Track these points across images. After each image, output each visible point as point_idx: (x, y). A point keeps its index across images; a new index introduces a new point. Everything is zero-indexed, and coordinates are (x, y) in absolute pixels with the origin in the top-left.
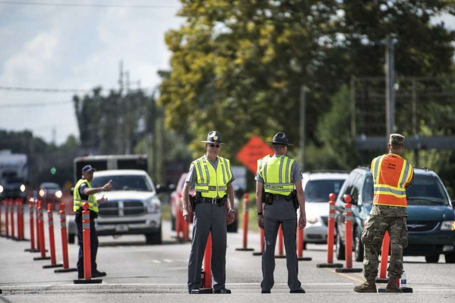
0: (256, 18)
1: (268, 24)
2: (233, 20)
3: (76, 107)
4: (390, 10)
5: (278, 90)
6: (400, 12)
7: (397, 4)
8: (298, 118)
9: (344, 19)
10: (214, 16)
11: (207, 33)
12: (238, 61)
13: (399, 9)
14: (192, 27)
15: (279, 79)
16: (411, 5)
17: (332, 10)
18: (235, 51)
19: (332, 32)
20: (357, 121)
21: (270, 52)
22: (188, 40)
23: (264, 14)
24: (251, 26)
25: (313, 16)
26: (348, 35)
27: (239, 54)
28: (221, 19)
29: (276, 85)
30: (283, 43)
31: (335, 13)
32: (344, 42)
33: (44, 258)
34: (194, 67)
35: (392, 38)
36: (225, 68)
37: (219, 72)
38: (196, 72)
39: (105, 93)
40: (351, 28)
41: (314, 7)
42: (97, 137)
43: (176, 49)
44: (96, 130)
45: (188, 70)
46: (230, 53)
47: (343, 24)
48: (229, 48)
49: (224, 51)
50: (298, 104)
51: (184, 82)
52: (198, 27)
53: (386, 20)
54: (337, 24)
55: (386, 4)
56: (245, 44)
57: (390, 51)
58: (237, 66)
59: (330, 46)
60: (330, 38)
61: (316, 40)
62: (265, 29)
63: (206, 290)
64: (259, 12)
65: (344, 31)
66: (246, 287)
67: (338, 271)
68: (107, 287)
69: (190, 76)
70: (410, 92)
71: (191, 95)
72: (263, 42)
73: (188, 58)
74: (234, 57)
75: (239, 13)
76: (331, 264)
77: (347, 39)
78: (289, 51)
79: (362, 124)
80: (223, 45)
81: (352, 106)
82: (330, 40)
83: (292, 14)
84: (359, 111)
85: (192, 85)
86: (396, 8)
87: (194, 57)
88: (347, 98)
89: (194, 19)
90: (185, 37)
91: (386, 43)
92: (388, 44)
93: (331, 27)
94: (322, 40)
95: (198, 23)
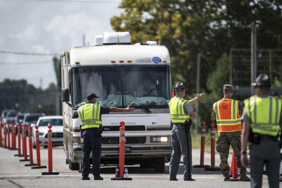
0: (169, 9)
1: (177, 13)
2: (155, 11)
3: (55, 64)
4: (256, 6)
5: (183, 56)
6: (262, 7)
7: (261, 2)
8: (195, 74)
9: (226, 11)
10: (142, 8)
11: (138, 19)
12: (158, 37)
13: (261, 5)
14: (128, 15)
15: (184, 49)
16: (269, 3)
17: (219, 5)
18: (156, 30)
19: (218, 19)
20: (233, 76)
21: (178, 31)
22: (125, 23)
23: (174, 7)
24: (166, 14)
25: (207, 9)
26: (228, 22)
27: (158, 33)
28: (147, 10)
29: (181, 53)
30: (187, 26)
31: (221, 7)
32: (226, 26)
33: (26, 160)
35: (256, 23)
40: (231, 17)
41: (207, 3)
43: (117, 29)
46: (152, 32)
47: (226, 14)
48: (152, 28)
49: (148, 30)
50: (195, 65)
52: (132, 15)
53: (253, 12)
54: (222, 14)
55: (253, 2)
56: (162, 26)
57: (254, 32)
58: (157, 40)
59: (217, 28)
60: (217, 23)
61: (208, 24)
62: (175, 17)
64: (172, 6)
65: (226, 18)
66: (147, 178)
70: (268, 59)
72: (173, 25)
74: (155, 34)
75: (158, 6)
77: (228, 24)
78: (191, 31)
79: (236, 79)
80: (148, 27)
81: (230, 67)
82: (217, 24)
83: (192, 8)
84: (234, 71)
86: (260, 4)
88: (227, 62)
89: (129, 10)
90: (124, 21)
91: (251, 27)
92: (252, 27)
93: (218, 16)
94: (212, 24)
95: (132, 12)
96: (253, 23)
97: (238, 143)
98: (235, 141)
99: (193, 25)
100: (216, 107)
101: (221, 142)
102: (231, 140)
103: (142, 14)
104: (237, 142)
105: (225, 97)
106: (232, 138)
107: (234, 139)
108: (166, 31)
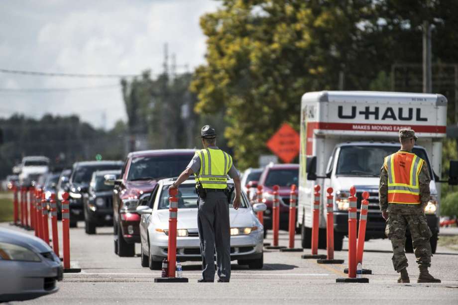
0: (294, 1)
1: (304, 8)
2: (270, 4)
3: (124, 90)
5: (315, 76)
9: (385, 3)
12: (275, 46)
14: (228, 11)
15: (315, 65)
18: (272, 35)
19: (372, 17)
21: (306, 36)
22: (224, 24)
24: (289, 9)
26: (389, 20)
27: (276, 38)
28: (258, 3)
29: (312, 71)
30: (320, 27)
32: (385, 26)
34: (229, 52)
35: (432, 23)
36: (260, 54)
37: (254, 57)
38: (231, 57)
39: (154, 77)
40: (392, 12)
42: (145, 122)
43: (211, 33)
44: (144, 115)
45: (222, 54)
46: (267, 37)
47: (385, 8)
48: (266, 32)
49: (261, 35)
51: (219, 67)
52: (234, 11)
54: (379, 8)
56: (282, 28)
57: (427, 37)
58: (274, 51)
59: (370, 30)
60: (371, 23)
61: (356, 25)
63: (169, 279)
65: (383, 15)
67: (319, 262)
68: (84, 276)
69: (225, 61)
71: (226, 81)
72: (298, 26)
73: (222, 43)
74: (270, 42)
76: (315, 255)
77: (389, 24)
78: (327, 36)
80: (260, 29)
82: (371, 25)
85: (227, 71)
87: (229, 41)
89: (230, 3)
90: (221, 21)
91: (422, 28)
92: (425, 29)
93: (372, 12)
94: (361, 25)
95: (235, 6)
96: (425, 23)
97: (419, 224)
98: (414, 221)
99: (331, 26)
100: (389, 163)
101: (395, 221)
102: (409, 219)
103: (251, 9)
104: (417, 223)
105: (401, 149)
106: (410, 217)
107: (413, 218)
108: (288, 36)
